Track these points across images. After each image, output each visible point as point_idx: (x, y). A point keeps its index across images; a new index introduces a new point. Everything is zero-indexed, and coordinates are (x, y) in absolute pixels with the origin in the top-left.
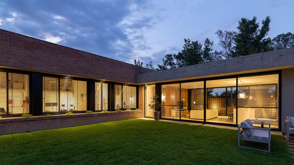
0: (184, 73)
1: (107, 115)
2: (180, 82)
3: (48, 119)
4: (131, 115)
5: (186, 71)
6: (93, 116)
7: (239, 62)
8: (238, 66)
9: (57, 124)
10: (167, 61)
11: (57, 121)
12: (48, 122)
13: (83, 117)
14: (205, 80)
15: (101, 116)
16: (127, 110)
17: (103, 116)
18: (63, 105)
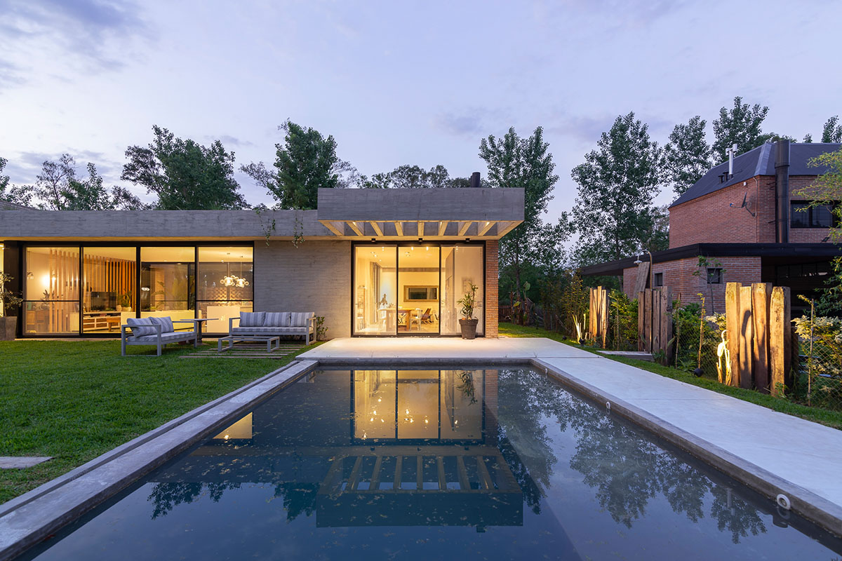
0: (81, 225)
2: (82, 244)
5: (85, 220)
7: (187, 220)
8: (185, 226)
10: (133, 166)
14: (139, 245)
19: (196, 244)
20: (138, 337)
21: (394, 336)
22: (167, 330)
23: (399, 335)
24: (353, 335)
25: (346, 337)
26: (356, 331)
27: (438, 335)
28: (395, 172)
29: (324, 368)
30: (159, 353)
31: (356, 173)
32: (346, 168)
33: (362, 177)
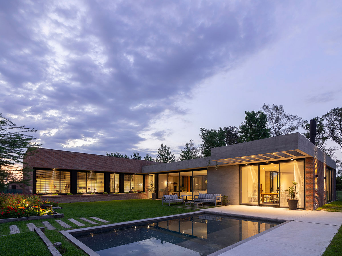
3: (81, 197)
4: (137, 196)
6: (108, 196)
13: (101, 196)
15: (113, 196)
16: (134, 193)
17: (115, 196)
18: (89, 189)
19: (192, 170)
20: (166, 200)
21: (257, 206)
22: (175, 198)
23: (259, 205)
24: (240, 204)
25: (238, 205)
26: (243, 202)
27: (279, 207)
28: (328, 114)
29: (206, 214)
30: (169, 205)
31: (301, 120)
32: (295, 119)
33: (305, 122)
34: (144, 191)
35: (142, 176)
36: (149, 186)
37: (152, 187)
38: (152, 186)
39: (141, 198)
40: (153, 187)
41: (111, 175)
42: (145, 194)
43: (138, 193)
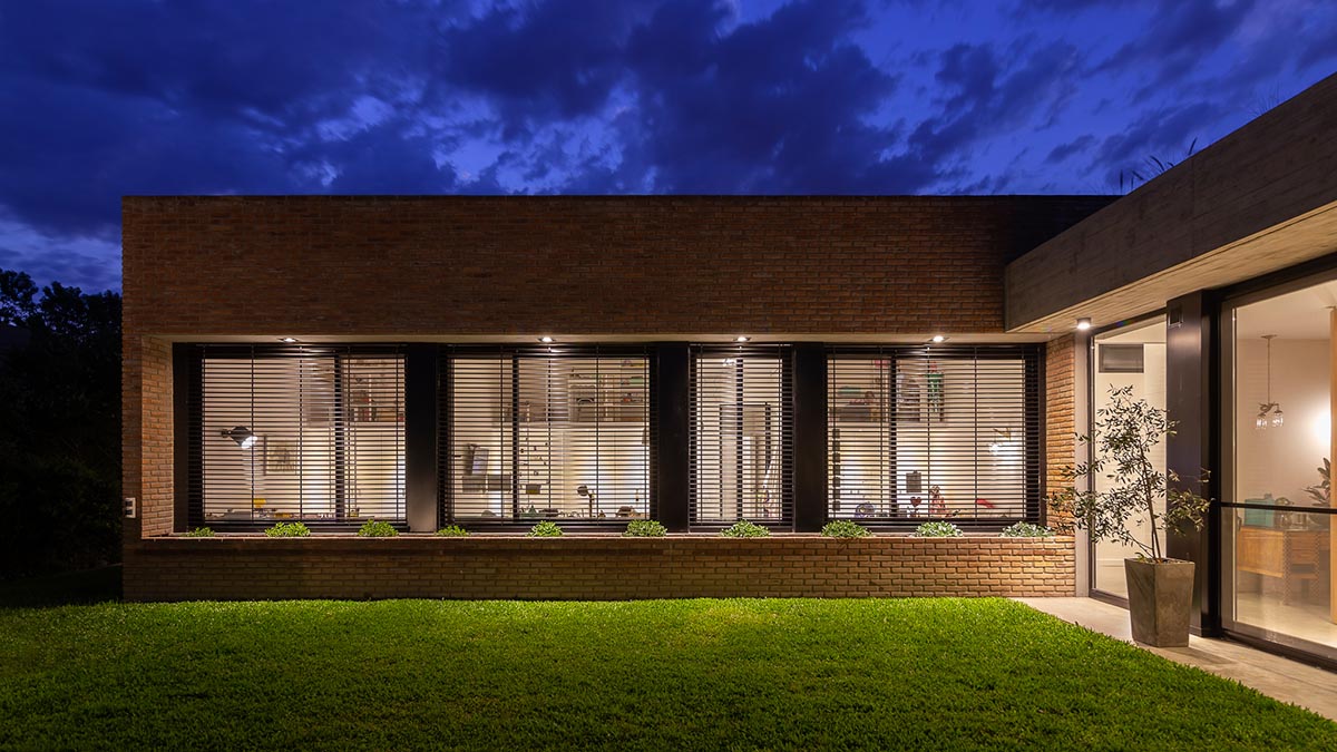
1: (749, 552)
3: (441, 553)
4: (951, 569)
6: (660, 552)
9: (476, 577)
11: (477, 565)
12: (443, 563)
13: (599, 552)
15: (706, 558)
16: (923, 532)
17: (723, 558)
18: (533, 490)
34: (1035, 512)
35: (1017, 367)
36: (1092, 467)
37: (1135, 476)
38: (1127, 467)
39: (993, 591)
40: (1150, 482)
41: (705, 365)
42: (1048, 552)
43: (959, 535)
